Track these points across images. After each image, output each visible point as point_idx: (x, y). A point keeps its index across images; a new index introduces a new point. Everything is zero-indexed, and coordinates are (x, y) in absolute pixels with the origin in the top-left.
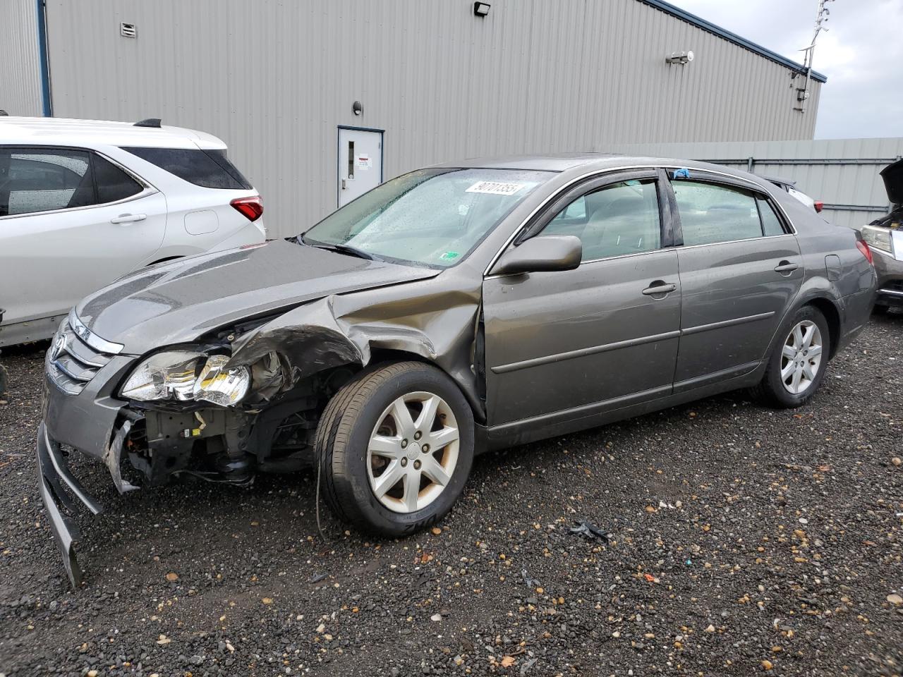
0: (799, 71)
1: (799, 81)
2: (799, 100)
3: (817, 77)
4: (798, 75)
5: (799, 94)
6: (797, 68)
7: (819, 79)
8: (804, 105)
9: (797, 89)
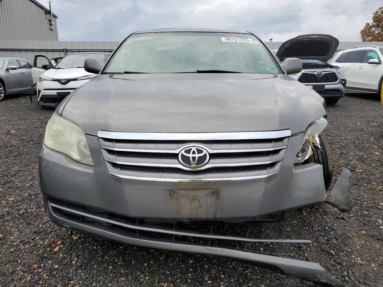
0: (48, 12)
1: (48, 16)
2: (50, 25)
3: (54, 16)
4: (47, 14)
5: (50, 23)
6: (47, 10)
7: (55, 17)
8: (53, 27)
9: (49, 20)
